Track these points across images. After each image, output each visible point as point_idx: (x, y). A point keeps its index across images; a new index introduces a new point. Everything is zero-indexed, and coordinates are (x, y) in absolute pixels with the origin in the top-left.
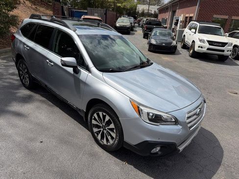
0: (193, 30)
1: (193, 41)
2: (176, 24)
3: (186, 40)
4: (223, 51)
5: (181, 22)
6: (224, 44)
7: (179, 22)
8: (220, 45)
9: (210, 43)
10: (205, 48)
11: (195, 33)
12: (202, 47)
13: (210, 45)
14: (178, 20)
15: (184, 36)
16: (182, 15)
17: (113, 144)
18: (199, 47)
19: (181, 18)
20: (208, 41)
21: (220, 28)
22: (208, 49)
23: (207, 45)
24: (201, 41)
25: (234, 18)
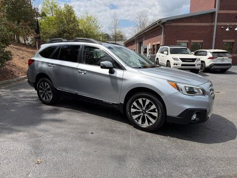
0: (166, 52)
1: (168, 61)
2: (145, 52)
3: (160, 62)
4: (194, 65)
5: (149, 50)
6: (194, 60)
7: (148, 51)
8: (191, 60)
9: (183, 60)
10: (179, 64)
11: (168, 54)
12: (176, 65)
13: (183, 61)
14: (146, 49)
15: (157, 59)
16: (150, 44)
17: (155, 123)
18: (174, 64)
19: (149, 47)
20: (181, 59)
21: (186, 49)
22: (182, 65)
23: (181, 62)
24: (174, 59)
25: (193, 41)
